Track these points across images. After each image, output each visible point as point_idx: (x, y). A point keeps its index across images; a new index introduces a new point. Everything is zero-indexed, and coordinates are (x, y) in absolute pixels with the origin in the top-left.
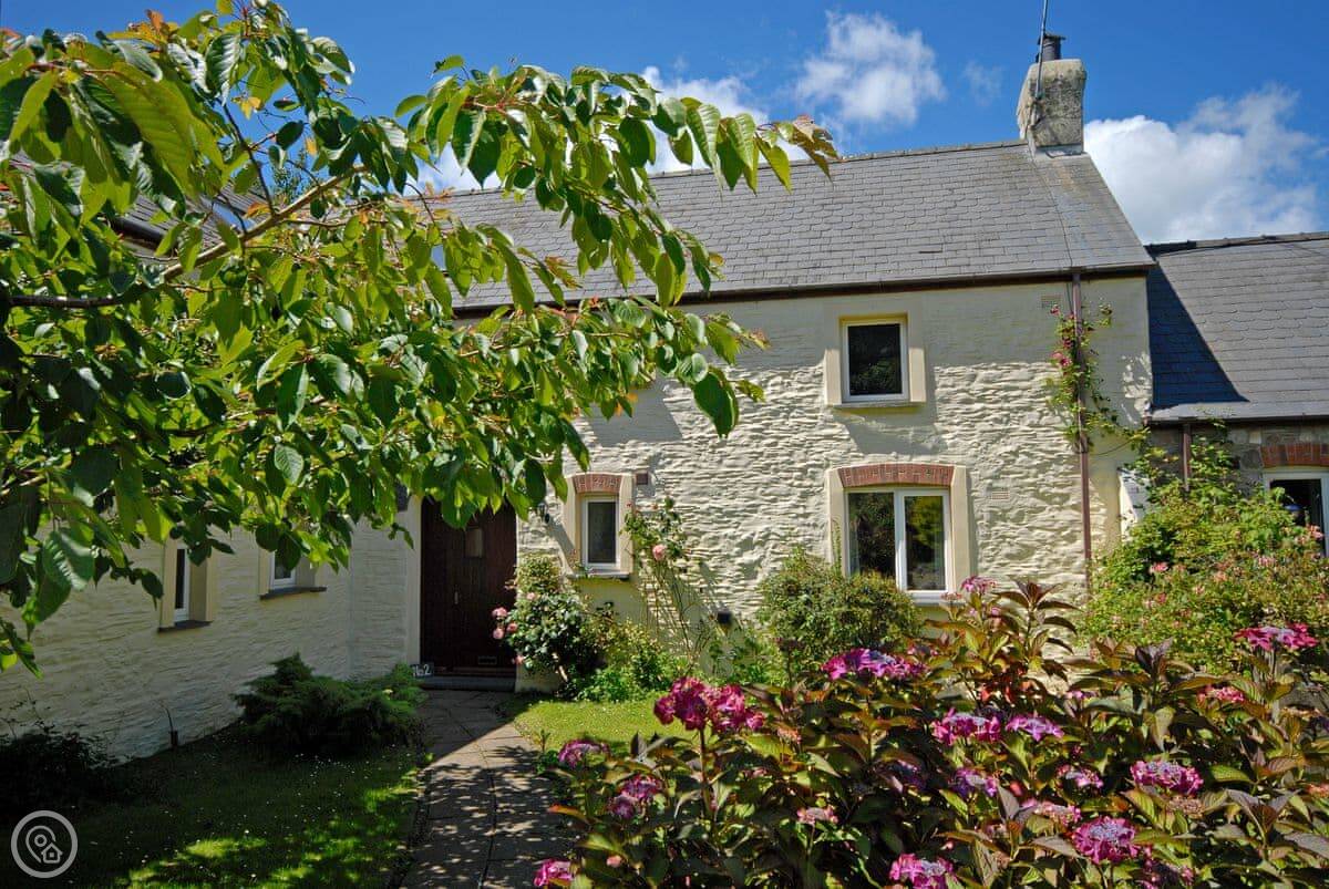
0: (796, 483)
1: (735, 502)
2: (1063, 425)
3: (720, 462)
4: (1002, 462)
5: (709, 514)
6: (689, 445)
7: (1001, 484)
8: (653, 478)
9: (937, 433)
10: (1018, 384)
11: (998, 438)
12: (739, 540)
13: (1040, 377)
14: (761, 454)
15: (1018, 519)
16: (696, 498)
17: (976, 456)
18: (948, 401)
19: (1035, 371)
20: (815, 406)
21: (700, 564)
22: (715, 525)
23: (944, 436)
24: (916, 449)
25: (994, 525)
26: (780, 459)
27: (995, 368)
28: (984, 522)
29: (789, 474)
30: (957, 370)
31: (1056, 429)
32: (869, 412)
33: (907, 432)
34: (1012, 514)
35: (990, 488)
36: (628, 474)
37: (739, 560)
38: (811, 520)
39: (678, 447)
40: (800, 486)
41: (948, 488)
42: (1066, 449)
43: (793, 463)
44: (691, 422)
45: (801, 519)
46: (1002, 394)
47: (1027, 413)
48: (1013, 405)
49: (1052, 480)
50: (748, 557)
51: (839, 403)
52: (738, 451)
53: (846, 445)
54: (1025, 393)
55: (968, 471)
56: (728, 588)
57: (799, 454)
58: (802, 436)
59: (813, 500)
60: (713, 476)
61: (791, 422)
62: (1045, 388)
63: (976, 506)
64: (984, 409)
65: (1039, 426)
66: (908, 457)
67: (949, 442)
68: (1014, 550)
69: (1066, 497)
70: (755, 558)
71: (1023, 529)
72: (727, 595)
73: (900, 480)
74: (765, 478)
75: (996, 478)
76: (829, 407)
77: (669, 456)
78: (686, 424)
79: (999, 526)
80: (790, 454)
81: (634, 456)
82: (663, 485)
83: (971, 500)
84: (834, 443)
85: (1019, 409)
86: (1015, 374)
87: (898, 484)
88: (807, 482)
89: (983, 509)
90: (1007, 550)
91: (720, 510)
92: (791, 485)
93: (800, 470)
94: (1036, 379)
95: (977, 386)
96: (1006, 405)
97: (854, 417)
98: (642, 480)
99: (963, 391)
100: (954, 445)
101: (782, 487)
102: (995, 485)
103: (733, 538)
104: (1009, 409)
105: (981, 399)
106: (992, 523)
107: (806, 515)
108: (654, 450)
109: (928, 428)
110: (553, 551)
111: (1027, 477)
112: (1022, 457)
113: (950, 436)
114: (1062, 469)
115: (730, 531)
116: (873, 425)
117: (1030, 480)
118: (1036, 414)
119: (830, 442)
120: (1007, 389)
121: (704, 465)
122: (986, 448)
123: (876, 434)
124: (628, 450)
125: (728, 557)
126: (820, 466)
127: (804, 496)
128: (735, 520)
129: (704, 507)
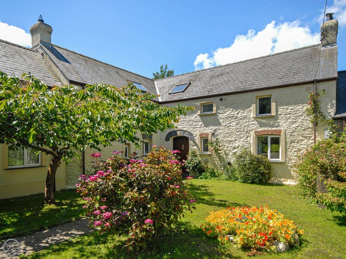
0: (245, 134)
1: (232, 139)
2: (310, 119)
3: (229, 130)
4: (294, 129)
5: (227, 141)
6: (223, 127)
7: (294, 134)
8: (215, 134)
9: (278, 122)
10: (299, 110)
11: (293, 123)
12: (233, 147)
13: (305, 107)
14: (238, 128)
15: (298, 142)
16: (224, 138)
17: (287, 128)
18: (281, 115)
19: (304, 106)
20: (250, 117)
21: (225, 152)
22: (228, 144)
23: (280, 123)
24: (273, 126)
25: (291, 144)
26: (242, 129)
27: (293, 106)
28: (289, 143)
29: (244, 132)
30: (284, 107)
31: (309, 120)
32: (262, 118)
33: (271, 122)
34: (296, 141)
35: (291, 135)
36: (210, 133)
37: (233, 151)
38: (248, 143)
39: (221, 127)
40: (246, 135)
41: (280, 135)
42: (311, 125)
43: (245, 130)
44: (223, 122)
45: (246, 143)
46: (295, 112)
47: (301, 117)
48: (297, 115)
49: (307, 133)
50: (235, 151)
51: (255, 116)
52: (233, 128)
53: (257, 126)
54: (301, 112)
55: (285, 131)
56: (230, 157)
57: (246, 128)
58: (247, 124)
59: (249, 138)
60: (228, 133)
61: (244, 121)
62: (306, 110)
63: (287, 139)
64: (290, 116)
65: (304, 120)
66: (271, 128)
67: (281, 124)
68: (296, 150)
69: (311, 137)
70: (236, 151)
71: (299, 145)
72: (230, 159)
73: (269, 133)
74: (238, 133)
75: (292, 133)
76: (253, 117)
77: (219, 129)
78: (222, 122)
79: (293, 144)
80: (244, 128)
81: (212, 129)
82: (217, 135)
83: (286, 138)
84: (254, 125)
85: (299, 116)
86: (298, 107)
87: (268, 134)
88: (247, 134)
89: (289, 140)
90: (294, 150)
91: (229, 140)
92: (244, 135)
93: (246, 131)
94: (304, 108)
95: (288, 111)
96: (296, 115)
97: (259, 119)
98: (213, 134)
99: (285, 112)
100: (282, 125)
101: (242, 135)
102: (292, 134)
103: (232, 146)
104: (296, 116)
105: (289, 114)
106: (291, 143)
107: (247, 142)
108: (216, 128)
109: (276, 121)
110: (196, 149)
111: (300, 132)
112: (299, 127)
113: (281, 123)
114: (310, 130)
115: (231, 145)
116: (263, 121)
117: (301, 133)
118: (303, 117)
119: (253, 125)
120: (296, 111)
121: (226, 131)
122: (290, 125)
123: (263, 123)
124: (211, 128)
125: (230, 150)
126: (251, 131)
127: (247, 137)
128: (232, 142)
129: (225, 140)
